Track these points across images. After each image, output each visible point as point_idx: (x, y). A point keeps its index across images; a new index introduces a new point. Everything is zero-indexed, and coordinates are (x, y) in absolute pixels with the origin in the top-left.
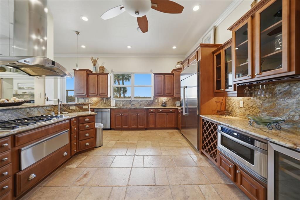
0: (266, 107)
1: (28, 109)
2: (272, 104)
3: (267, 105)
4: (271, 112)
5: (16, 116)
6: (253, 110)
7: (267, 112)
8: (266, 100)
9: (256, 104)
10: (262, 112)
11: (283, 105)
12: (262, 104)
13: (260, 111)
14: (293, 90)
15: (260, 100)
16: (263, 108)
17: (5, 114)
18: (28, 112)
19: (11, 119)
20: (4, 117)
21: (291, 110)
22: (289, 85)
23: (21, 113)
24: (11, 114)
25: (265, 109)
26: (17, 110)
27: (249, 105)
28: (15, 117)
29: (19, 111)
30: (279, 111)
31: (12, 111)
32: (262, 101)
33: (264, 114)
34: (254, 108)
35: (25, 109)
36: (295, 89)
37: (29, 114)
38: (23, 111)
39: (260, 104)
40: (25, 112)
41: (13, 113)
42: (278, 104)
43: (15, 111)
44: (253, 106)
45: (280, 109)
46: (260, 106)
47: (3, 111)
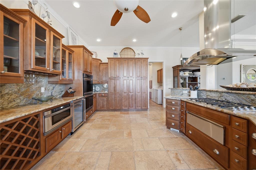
0: (23, 91)
1: (253, 96)
2: (27, 89)
3: (23, 90)
4: (27, 94)
5: (239, 100)
6: (9, 96)
7: (23, 95)
8: (22, 86)
9: (13, 90)
10: (20, 96)
11: (34, 88)
12: (19, 89)
13: (17, 96)
14: (38, 80)
15: (17, 86)
16: (20, 93)
17: (230, 96)
18: (252, 100)
19: (234, 101)
20: (229, 98)
21: (37, 91)
22: (36, 77)
23: (243, 98)
24: (234, 97)
25: (22, 93)
26: (240, 95)
27: (2, 92)
28: (237, 100)
29: (241, 96)
30: (32, 93)
31: (235, 95)
32: (19, 87)
33: (21, 98)
34: (11, 95)
35: (249, 95)
36: (39, 79)
37: (254, 102)
38: (246, 97)
39: (17, 90)
40: (249, 99)
41: (236, 96)
42: (31, 88)
43: (237, 95)
44: (8, 92)
45: (32, 91)
46: (17, 91)
47: (228, 93)
